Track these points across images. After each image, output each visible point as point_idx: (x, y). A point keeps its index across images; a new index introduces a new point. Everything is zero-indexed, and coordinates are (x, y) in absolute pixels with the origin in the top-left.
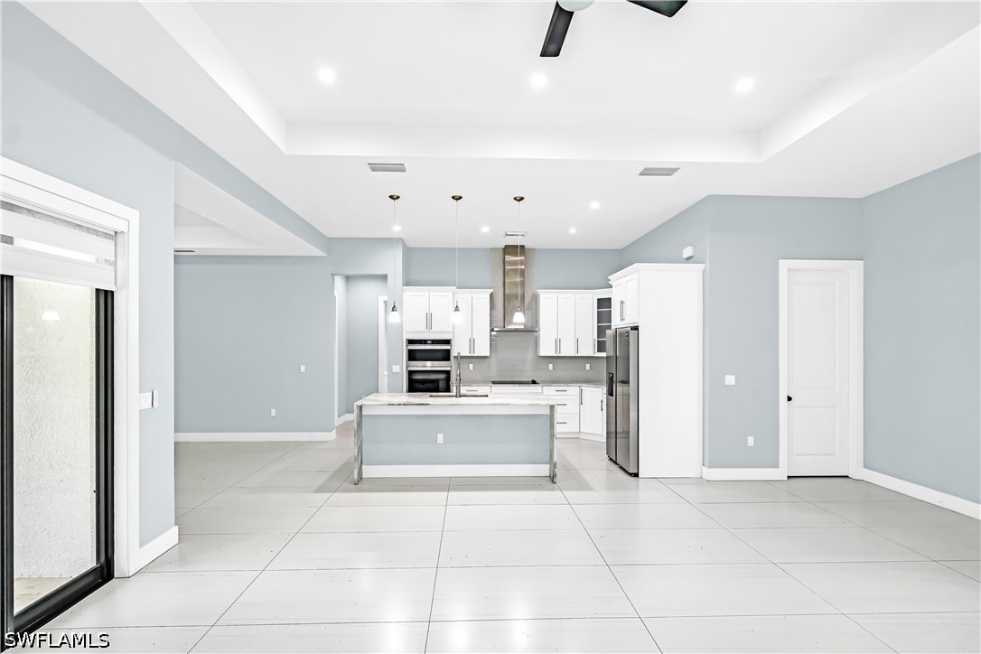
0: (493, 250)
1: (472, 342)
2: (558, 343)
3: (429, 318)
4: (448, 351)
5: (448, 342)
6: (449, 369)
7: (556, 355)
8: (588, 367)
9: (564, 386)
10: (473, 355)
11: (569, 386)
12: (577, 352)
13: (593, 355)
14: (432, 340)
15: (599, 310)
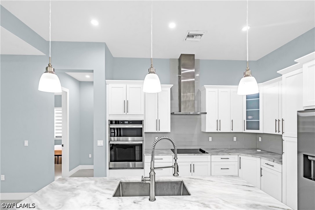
0: (172, 60)
1: (158, 122)
2: (218, 122)
3: (126, 104)
4: (141, 129)
5: (141, 122)
6: (141, 142)
7: (217, 132)
8: (235, 139)
9: (227, 155)
10: (159, 131)
11: (230, 155)
12: (232, 130)
13: (244, 132)
14: (128, 121)
15: (247, 100)
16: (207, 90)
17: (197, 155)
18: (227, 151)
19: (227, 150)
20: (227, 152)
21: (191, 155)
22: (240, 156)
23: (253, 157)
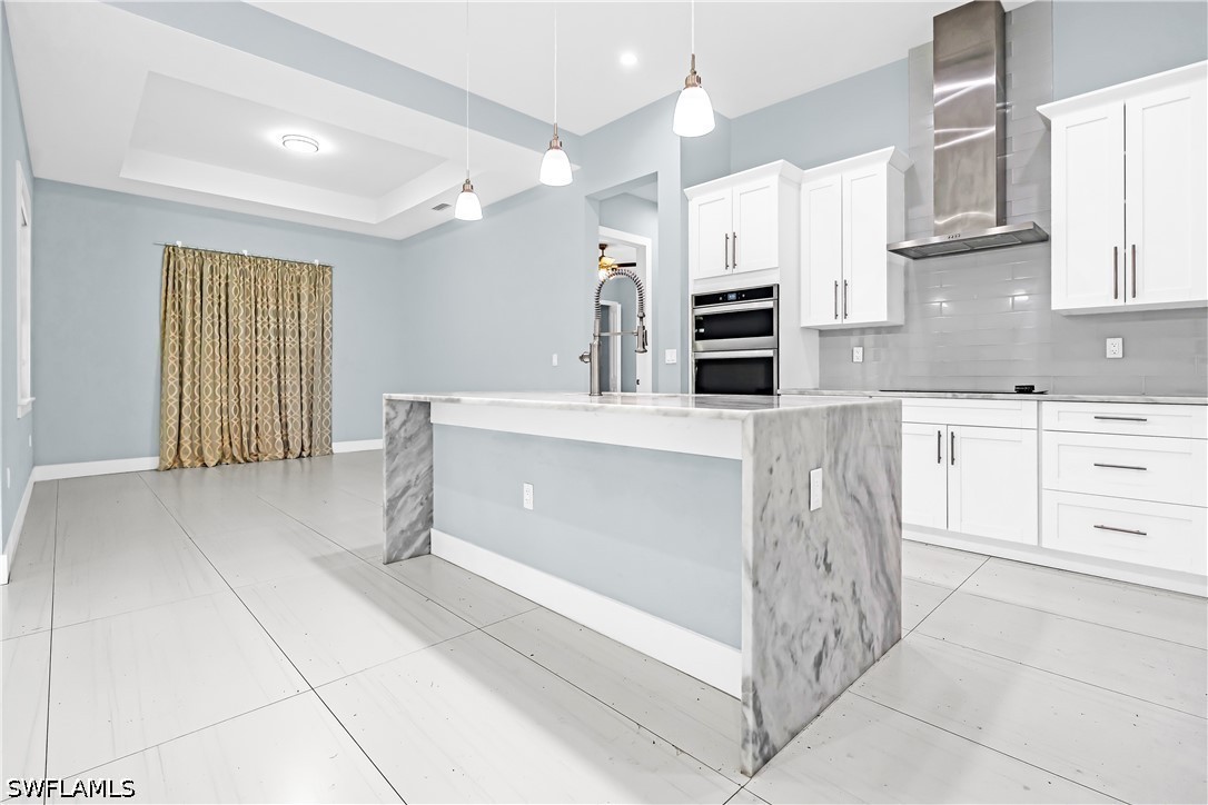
3: (731, 244)
4: (770, 314)
10: (844, 325)
11: (1154, 401)
14: (737, 292)
17: (968, 397)
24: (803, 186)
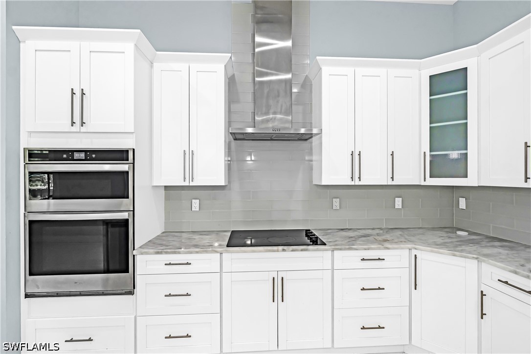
1: (189, 157)
2: (356, 158)
3: (80, 101)
4: (126, 175)
7: (353, 183)
8: (398, 202)
9: (379, 249)
10: (192, 184)
11: (388, 248)
12: (392, 178)
13: (423, 183)
14: (86, 151)
15: (432, 97)
16: (326, 71)
17: (293, 251)
18: (378, 235)
19: (377, 231)
20: (380, 238)
21: (274, 251)
22: (414, 252)
23: (454, 255)
24: (155, 64)
